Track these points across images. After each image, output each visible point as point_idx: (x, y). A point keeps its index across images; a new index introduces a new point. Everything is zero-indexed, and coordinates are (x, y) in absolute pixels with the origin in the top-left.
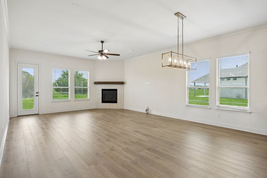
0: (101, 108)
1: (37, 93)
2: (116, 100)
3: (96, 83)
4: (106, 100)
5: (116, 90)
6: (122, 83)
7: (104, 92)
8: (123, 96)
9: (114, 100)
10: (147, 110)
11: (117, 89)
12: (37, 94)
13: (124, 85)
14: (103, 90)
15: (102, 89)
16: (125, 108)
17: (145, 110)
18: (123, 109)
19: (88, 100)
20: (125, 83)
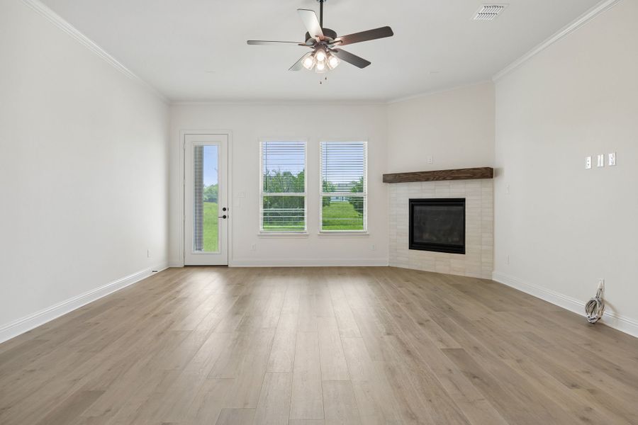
0: (406, 267)
1: (224, 209)
2: (462, 244)
3: (388, 179)
4: (427, 237)
5: (461, 202)
6: (487, 173)
7: (417, 208)
8: (490, 227)
9: (454, 240)
10: (592, 305)
11: (463, 200)
12: (225, 213)
13: (495, 179)
14: (414, 203)
15: (411, 201)
16: (500, 276)
17: (584, 304)
18: (491, 282)
19: (365, 235)
20: (497, 170)
